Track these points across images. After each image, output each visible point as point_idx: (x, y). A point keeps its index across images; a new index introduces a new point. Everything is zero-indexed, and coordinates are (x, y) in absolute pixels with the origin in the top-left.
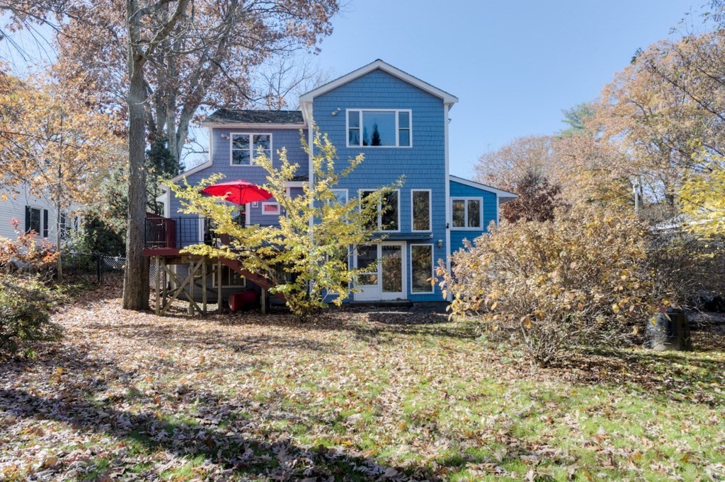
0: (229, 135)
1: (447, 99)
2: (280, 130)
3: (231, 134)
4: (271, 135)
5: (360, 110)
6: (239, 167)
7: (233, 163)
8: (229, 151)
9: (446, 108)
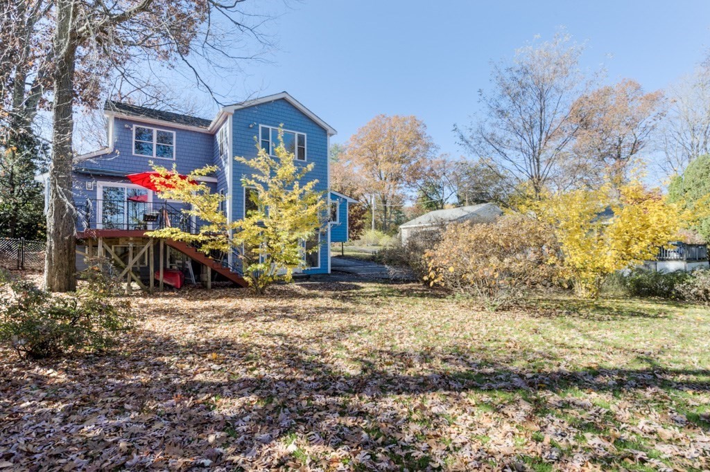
0: (132, 127)
1: (330, 131)
2: (183, 130)
3: (135, 126)
4: (174, 133)
5: (270, 127)
6: (141, 157)
7: (136, 153)
8: (132, 141)
9: (328, 136)
